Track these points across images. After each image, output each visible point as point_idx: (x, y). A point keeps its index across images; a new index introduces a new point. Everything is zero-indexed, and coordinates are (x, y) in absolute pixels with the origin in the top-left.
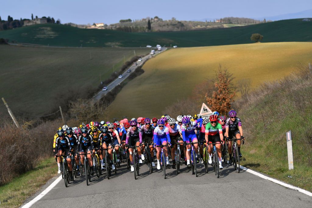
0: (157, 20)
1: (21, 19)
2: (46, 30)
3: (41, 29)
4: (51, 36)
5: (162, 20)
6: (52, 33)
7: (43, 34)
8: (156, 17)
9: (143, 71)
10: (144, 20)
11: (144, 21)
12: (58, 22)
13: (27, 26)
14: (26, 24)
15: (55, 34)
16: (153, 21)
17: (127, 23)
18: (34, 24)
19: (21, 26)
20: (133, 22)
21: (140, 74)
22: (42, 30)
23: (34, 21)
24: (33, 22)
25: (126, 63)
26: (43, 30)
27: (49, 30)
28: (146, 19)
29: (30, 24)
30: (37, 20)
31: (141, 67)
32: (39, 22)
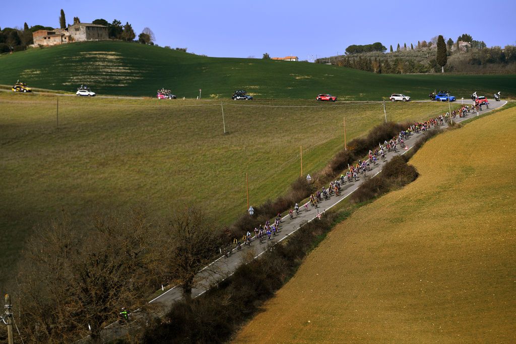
0: (466, 46)
1: (26, 25)
2: (104, 60)
3: (88, 56)
4: (118, 81)
5: (483, 44)
6: (122, 69)
7: (91, 74)
8: (466, 38)
9: (414, 175)
10: (424, 44)
11: (425, 49)
12: (145, 38)
13: (41, 47)
14: (39, 41)
15: (130, 74)
16: (453, 48)
17: (369, 54)
18: (66, 41)
19: (24, 48)
20: (388, 51)
21: (403, 184)
22: (89, 59)
23: (67, 34)
24: (63, 36)
25: (350, 145)
26: (95, 59)
27: (111, 61)
28: (430, 44)
29: (54, 41)
30: (77, 30)
31: (406, 158)
32: (81, 36)
